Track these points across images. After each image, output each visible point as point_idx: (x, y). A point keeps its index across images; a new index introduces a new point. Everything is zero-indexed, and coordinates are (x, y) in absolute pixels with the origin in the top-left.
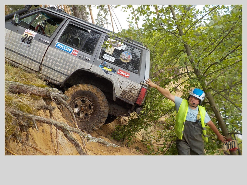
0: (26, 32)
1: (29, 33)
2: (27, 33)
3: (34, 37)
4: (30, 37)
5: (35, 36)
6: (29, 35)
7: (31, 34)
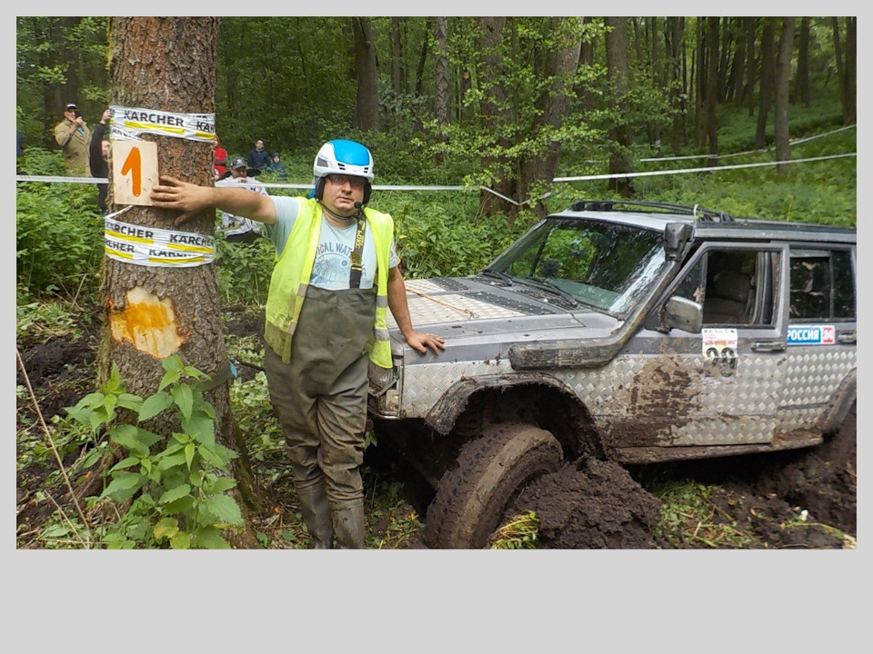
0: (706, 344)
1: (717, 343)
2: (711, 343)
3: (736, 347)
4: (724, 351)
5: (736, 343)
6: (720, 348)
7: (724, 343)
